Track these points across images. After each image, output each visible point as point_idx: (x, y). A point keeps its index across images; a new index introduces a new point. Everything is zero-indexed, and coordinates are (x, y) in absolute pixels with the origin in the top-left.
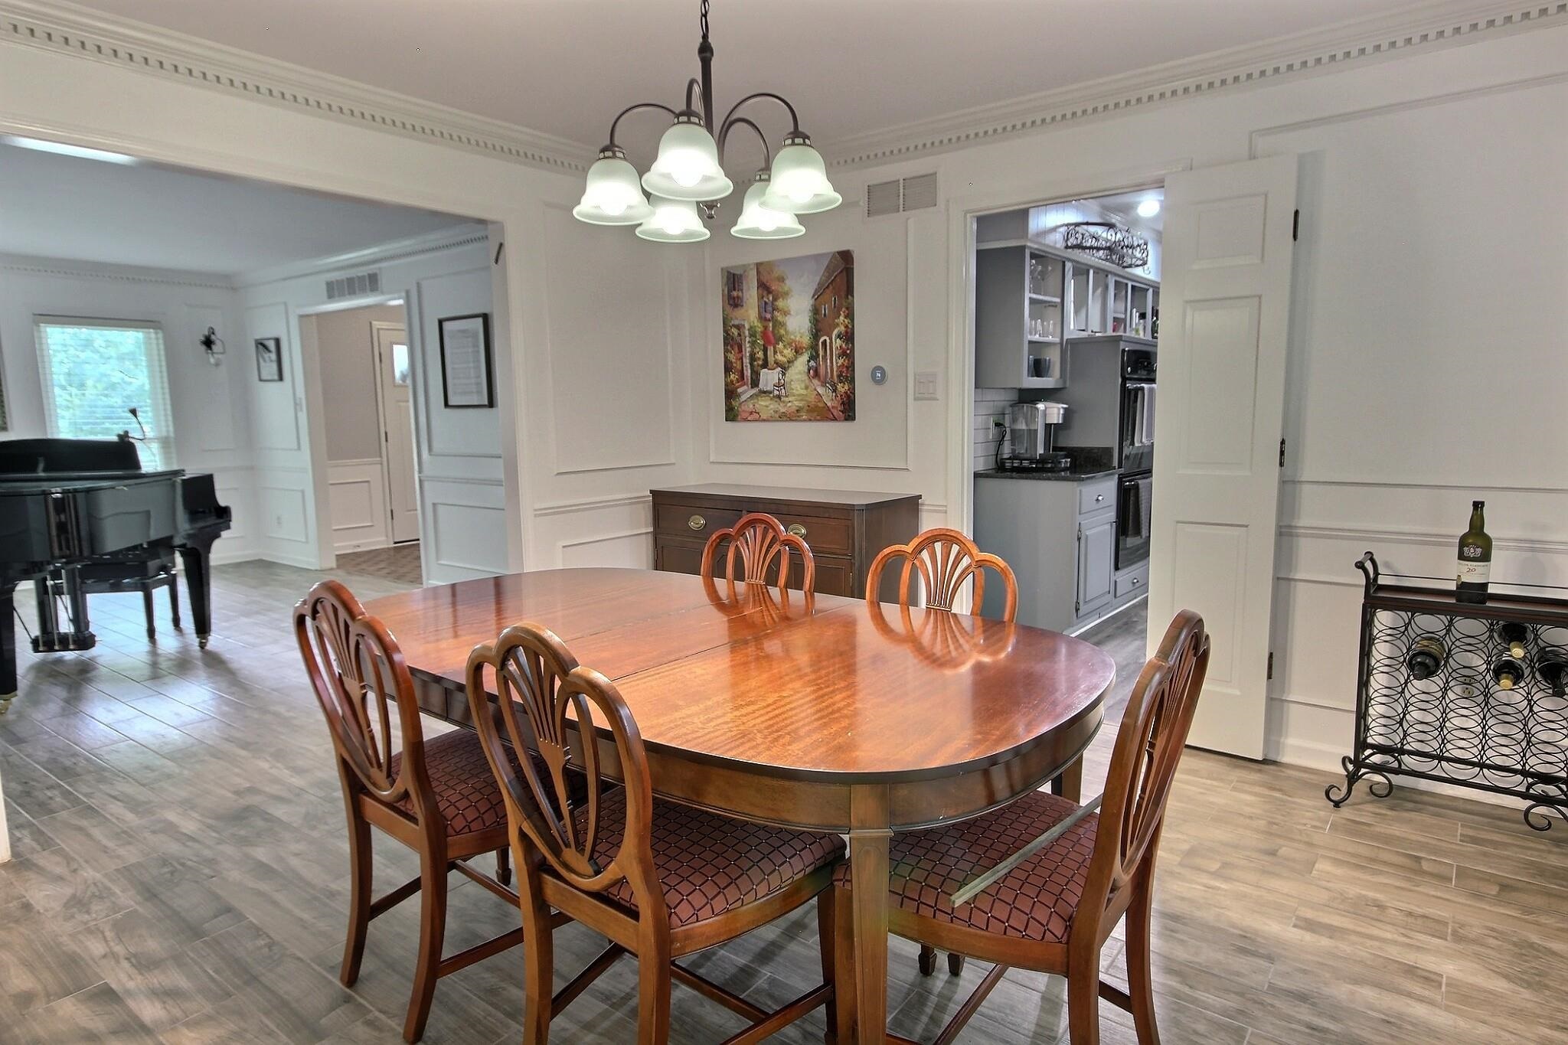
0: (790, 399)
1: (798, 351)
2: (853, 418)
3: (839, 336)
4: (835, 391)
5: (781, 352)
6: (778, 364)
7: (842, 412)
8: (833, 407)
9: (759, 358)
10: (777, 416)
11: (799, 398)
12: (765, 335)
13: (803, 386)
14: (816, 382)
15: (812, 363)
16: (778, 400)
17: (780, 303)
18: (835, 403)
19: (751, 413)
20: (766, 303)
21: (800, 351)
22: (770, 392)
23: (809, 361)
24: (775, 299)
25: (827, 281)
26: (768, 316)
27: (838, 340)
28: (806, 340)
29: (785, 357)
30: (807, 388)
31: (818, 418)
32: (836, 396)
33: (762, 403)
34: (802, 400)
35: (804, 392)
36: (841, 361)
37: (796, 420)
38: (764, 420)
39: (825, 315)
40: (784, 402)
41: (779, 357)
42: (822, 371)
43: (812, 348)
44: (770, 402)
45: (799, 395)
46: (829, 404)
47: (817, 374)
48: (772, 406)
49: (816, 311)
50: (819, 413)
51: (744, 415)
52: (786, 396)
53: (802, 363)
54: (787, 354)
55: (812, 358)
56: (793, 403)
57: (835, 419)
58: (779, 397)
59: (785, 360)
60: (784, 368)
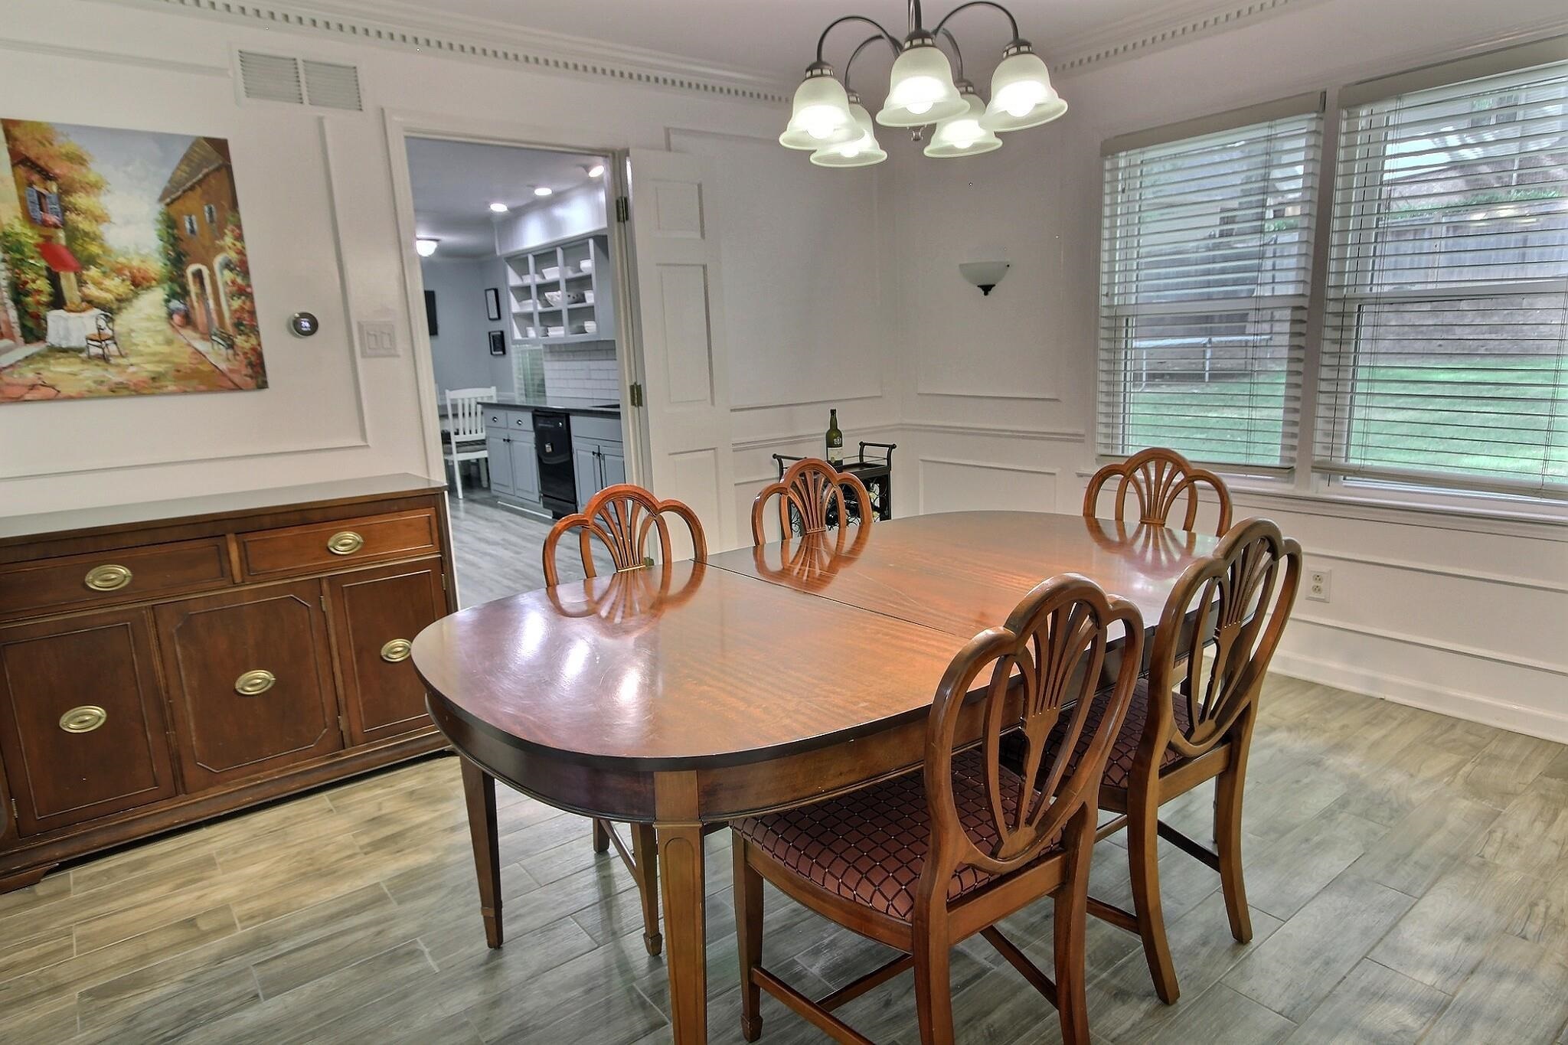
0: (133, 360)
1: (139, 283)
2: (263, 385)
3: (228, 265)
4: (231, 346)
5: (97, 284)
6: (90, 303)
7: (251, 377)
8: (231, 371)
9: (39, 292)
10: (104, 389)
11: (157, 358)
12: (47, 249)
13: (160, 338)
14: (188, 333)
15: (175, 304)
16: (102, 363)
17: (80, 200)
18: (235, 365)
19: (33, 387)
20: (40, 195)
21: (146, 284)
22: (80, 350)
23: (167, 301)
24: (66, 190)
25: (187, 180)
26: (53, 219)
27: (227, 272)
28: (156, 265)
29: (108, 291)
30: (169, 342)
31: (202, 387)
32: (236, 354)
33: (60, 369)
34: (160, 362)
35: (165, 349)
36: (236, 303)
37: (153, 394)
38: (70, 398)
39: (192, 231)
40: (118, 365)
41: (92, 291)
42: (199, 315)
43: (172, 280)
44: (81, 367)
45: (154, 354)
46: (223, 366)
47: (188, 320)
48: (88, 374)
49: (171, 224)
50: (210, 381)
51: (15, 392)
52: (122, 356)
53: (152, 302)
54: (112, 288)
55: (173, 295)
56: (141, 368)
57: (238, 388)
58: (104, 358)
59: (109, 296)
60: (110, 311)
